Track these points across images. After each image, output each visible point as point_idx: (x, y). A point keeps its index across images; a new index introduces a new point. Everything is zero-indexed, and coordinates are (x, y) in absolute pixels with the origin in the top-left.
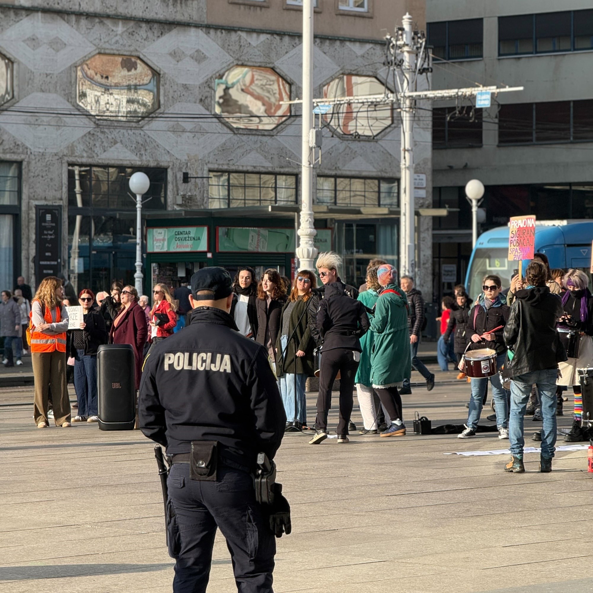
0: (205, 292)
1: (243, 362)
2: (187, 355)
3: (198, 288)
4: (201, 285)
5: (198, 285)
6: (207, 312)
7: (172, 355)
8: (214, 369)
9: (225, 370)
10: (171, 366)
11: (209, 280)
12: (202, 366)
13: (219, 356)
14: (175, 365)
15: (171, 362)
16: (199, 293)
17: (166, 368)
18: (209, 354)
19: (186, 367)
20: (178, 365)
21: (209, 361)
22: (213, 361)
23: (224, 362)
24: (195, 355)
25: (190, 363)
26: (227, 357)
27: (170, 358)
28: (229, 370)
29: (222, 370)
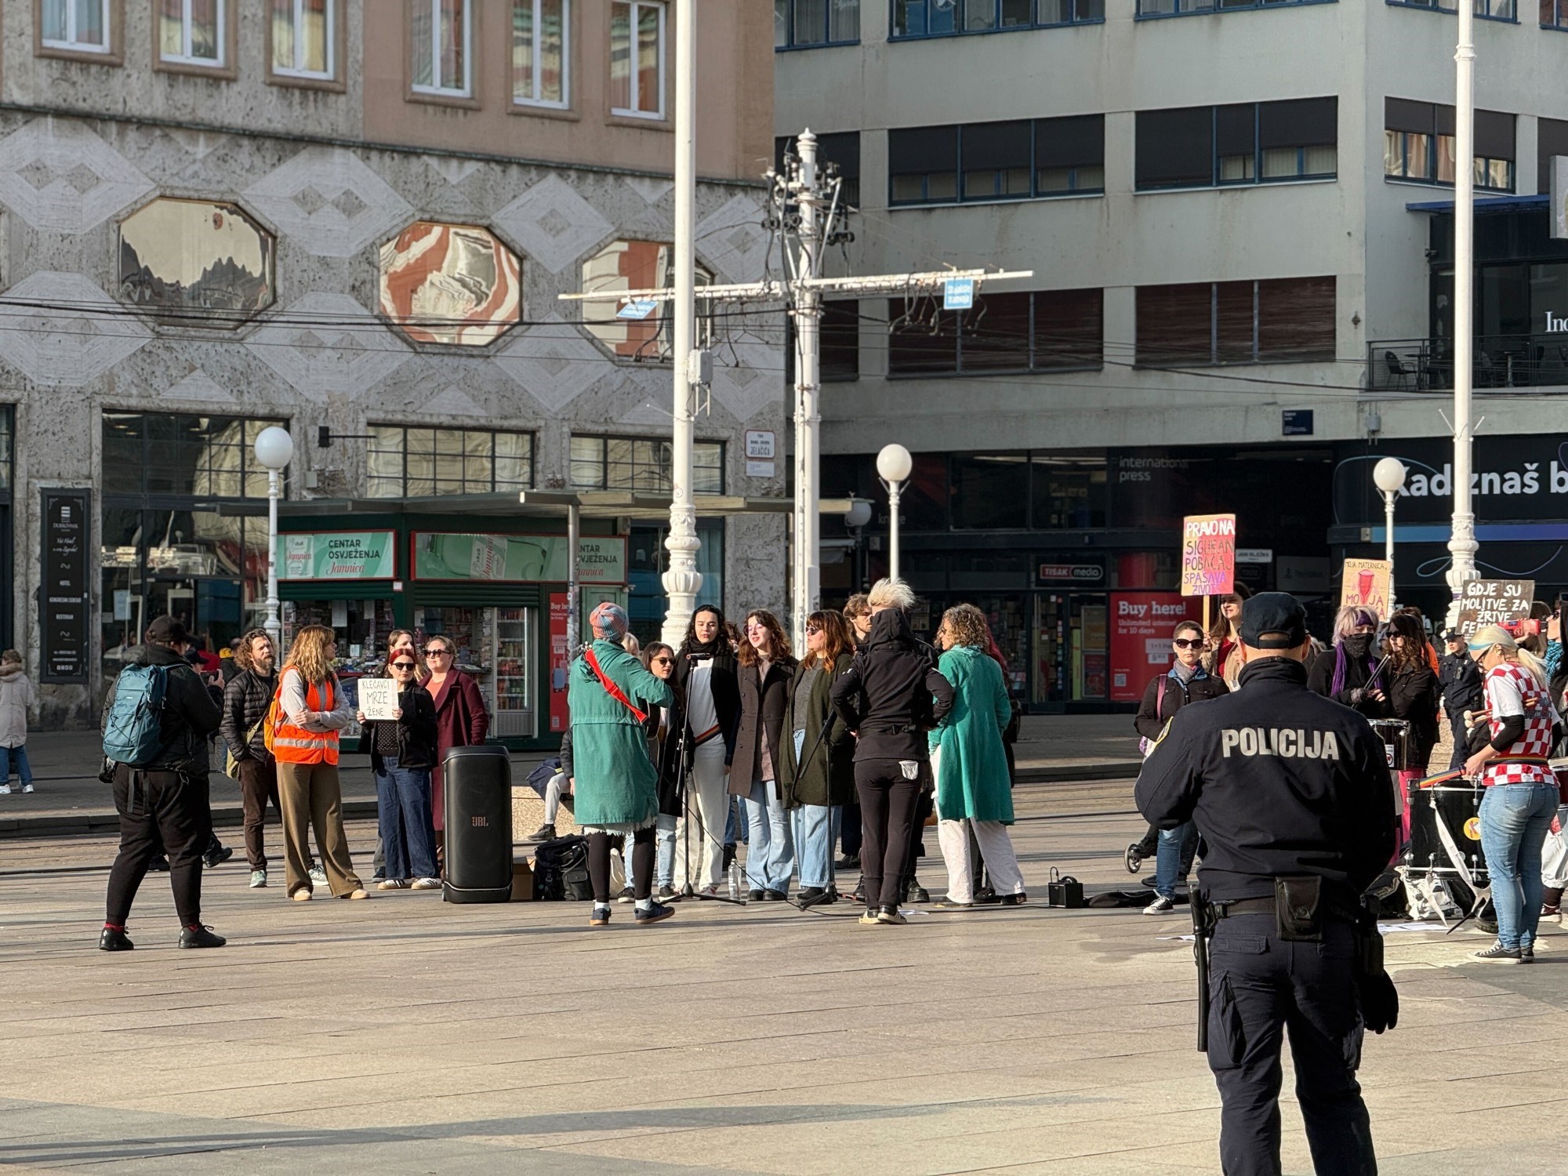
0: (1275, 637)
1: (1357, 740)
2: (1261, 732)
3: (1263, 629)
4: (1268, 625)
5: (1264, 624)
6: (1281, 666)
7: (1233, 732)
8: (1311, 755)
9: (1330, 756)
10: (1235, 750)
11: (1281, 617)
12: (1288, 749)
13: (1317, 734)
14: (1244, 747)
15: (1234, 743)
16: (1263, 638)
17: (1227, 753)
18: (1301, 732)
19: (1264, 751)
20: (1249, 748)
21: (1301, 742)
22: (1309, 742)
23: (1326, 743)
24: (1274, 732)
25: (1269, 745)
26: (1330, 736)
27: (1231, 738)
28: (1336, 757)
29: (1324, 757)
